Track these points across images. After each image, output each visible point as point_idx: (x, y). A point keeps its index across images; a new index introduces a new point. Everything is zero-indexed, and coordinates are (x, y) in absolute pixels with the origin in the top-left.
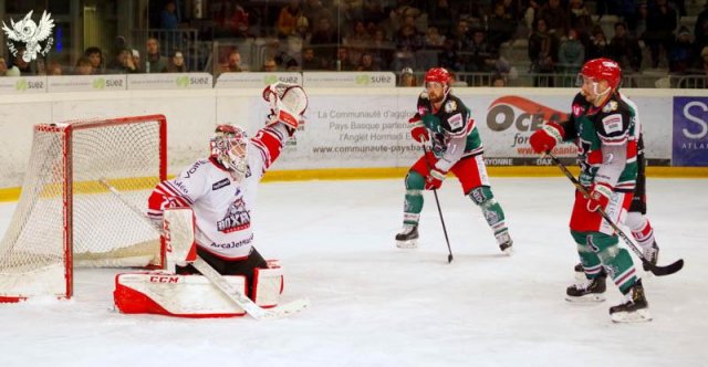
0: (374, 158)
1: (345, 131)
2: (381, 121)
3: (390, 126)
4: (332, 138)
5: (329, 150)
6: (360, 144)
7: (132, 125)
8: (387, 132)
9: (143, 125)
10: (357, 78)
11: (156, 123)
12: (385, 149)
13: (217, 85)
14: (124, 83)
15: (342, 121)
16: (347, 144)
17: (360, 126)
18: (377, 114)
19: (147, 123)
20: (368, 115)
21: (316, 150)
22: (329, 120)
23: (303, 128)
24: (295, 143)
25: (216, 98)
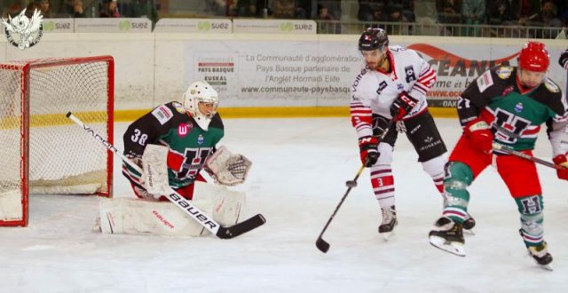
0: (296, 98)
1: (270, 73)
2: (302, 64)
3: (311, 70)
4: (259, 80)
5: (256, 90)
6: (284, 85)
7: (82, 65)
8: (308, 74)
9: (92, 65)
10: (282, 25)
11: (105, 63)
12: (306, 90)
14: (72, 27)
15: (267, 64)
16: (271, 84)
17: (284, 69)
18: (299, 58)
19: (96, 64)
20: (291, 59)
21: (243, 90)
22: (256, 62)
23: (232, 70)
24: (225, 83)
25: (155, 41)
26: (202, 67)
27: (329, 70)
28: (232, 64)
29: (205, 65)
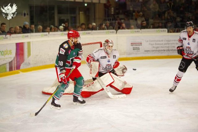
0: (162, 53)
1: (153, 46)
2: (163, 42)
3: (166, 44)
4: (150, 48)
5: (149, 51)
6: (158, 49)
7: (92, 45)
8: (165, 45)
9: (95, 45)
10: (157, 31)
11: (99, 44)
12: (165, 50)
13: (117, 33)
14: (91, 33)
15: (152, 43)
16: (154, 49)
17: (157, 44)
18: (162, 41)
19: (97, 44)
20: (160, 41)
21: (145, 51)
22: (149, 42)
23: (141, 45)
24: (139, 49)
25: (117, 37)
26: (132, 44)
27: (172, 44)
28: (141, 43)
29: (133, 44)
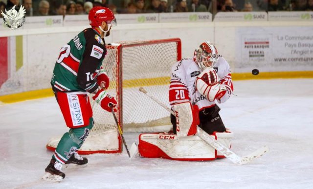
1: (294, 48)
4: (286, 53)
5: (285, 60)
6: (304, 56)
7: (160, 44)
9: (166, 44)
10: (302, 15)
11: (175, 43)
13: (215, 19)
14: (157, 18)
15: (289, 42)
16: (295, 56)
17: (304, 45)
19: (169, 44)
20: (308, 38)
21: (276, 60)
22: (284, 41)
23: (268, 46)
24: (263, 56)
25: (214, 28)
26: (247, 45)
28: (267, 43)
29: (249, 43)
